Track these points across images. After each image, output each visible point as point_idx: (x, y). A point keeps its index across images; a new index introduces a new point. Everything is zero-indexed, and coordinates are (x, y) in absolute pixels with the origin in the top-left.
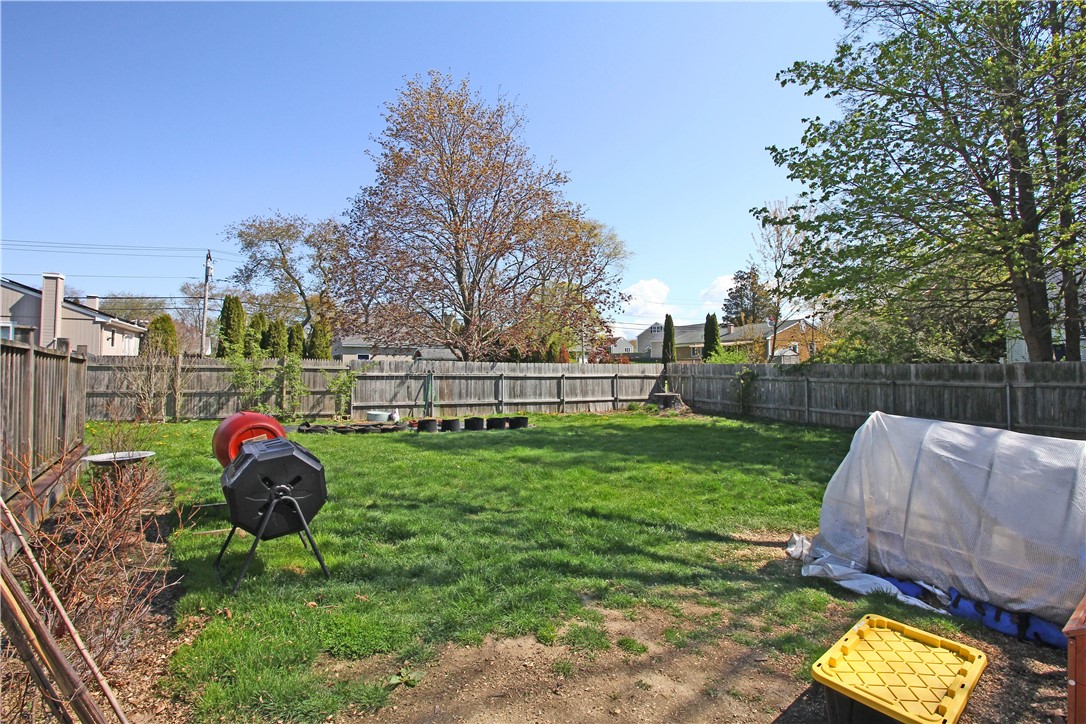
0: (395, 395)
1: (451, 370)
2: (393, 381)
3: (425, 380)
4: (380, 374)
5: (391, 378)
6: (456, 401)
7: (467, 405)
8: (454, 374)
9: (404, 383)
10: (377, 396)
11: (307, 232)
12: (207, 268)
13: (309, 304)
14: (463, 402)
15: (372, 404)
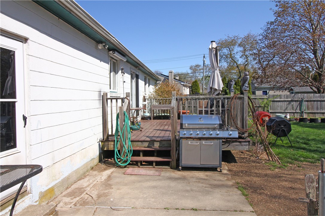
0: (287, 108)
1: (312, 97)
2: (286, 103)
3: (301, 102)
4: (280, 100)
5: (285, 101)
6: (316, 111)
7: (321, 113)
8: (314, 99)
9: (290, 103)
10: (279, 108)
11: (239, 41)
12: (204, 61)
13: (241, 71)
14: (318, 111)
15: (277, 111)
